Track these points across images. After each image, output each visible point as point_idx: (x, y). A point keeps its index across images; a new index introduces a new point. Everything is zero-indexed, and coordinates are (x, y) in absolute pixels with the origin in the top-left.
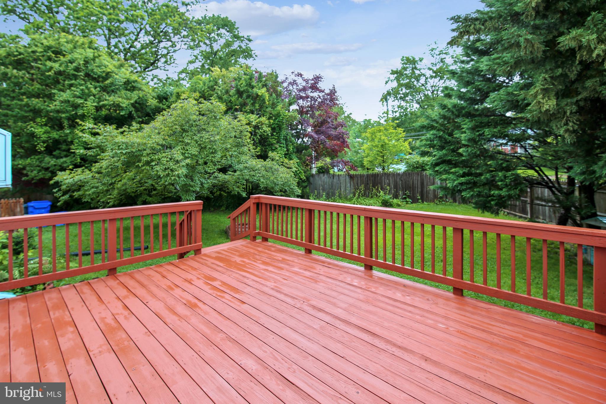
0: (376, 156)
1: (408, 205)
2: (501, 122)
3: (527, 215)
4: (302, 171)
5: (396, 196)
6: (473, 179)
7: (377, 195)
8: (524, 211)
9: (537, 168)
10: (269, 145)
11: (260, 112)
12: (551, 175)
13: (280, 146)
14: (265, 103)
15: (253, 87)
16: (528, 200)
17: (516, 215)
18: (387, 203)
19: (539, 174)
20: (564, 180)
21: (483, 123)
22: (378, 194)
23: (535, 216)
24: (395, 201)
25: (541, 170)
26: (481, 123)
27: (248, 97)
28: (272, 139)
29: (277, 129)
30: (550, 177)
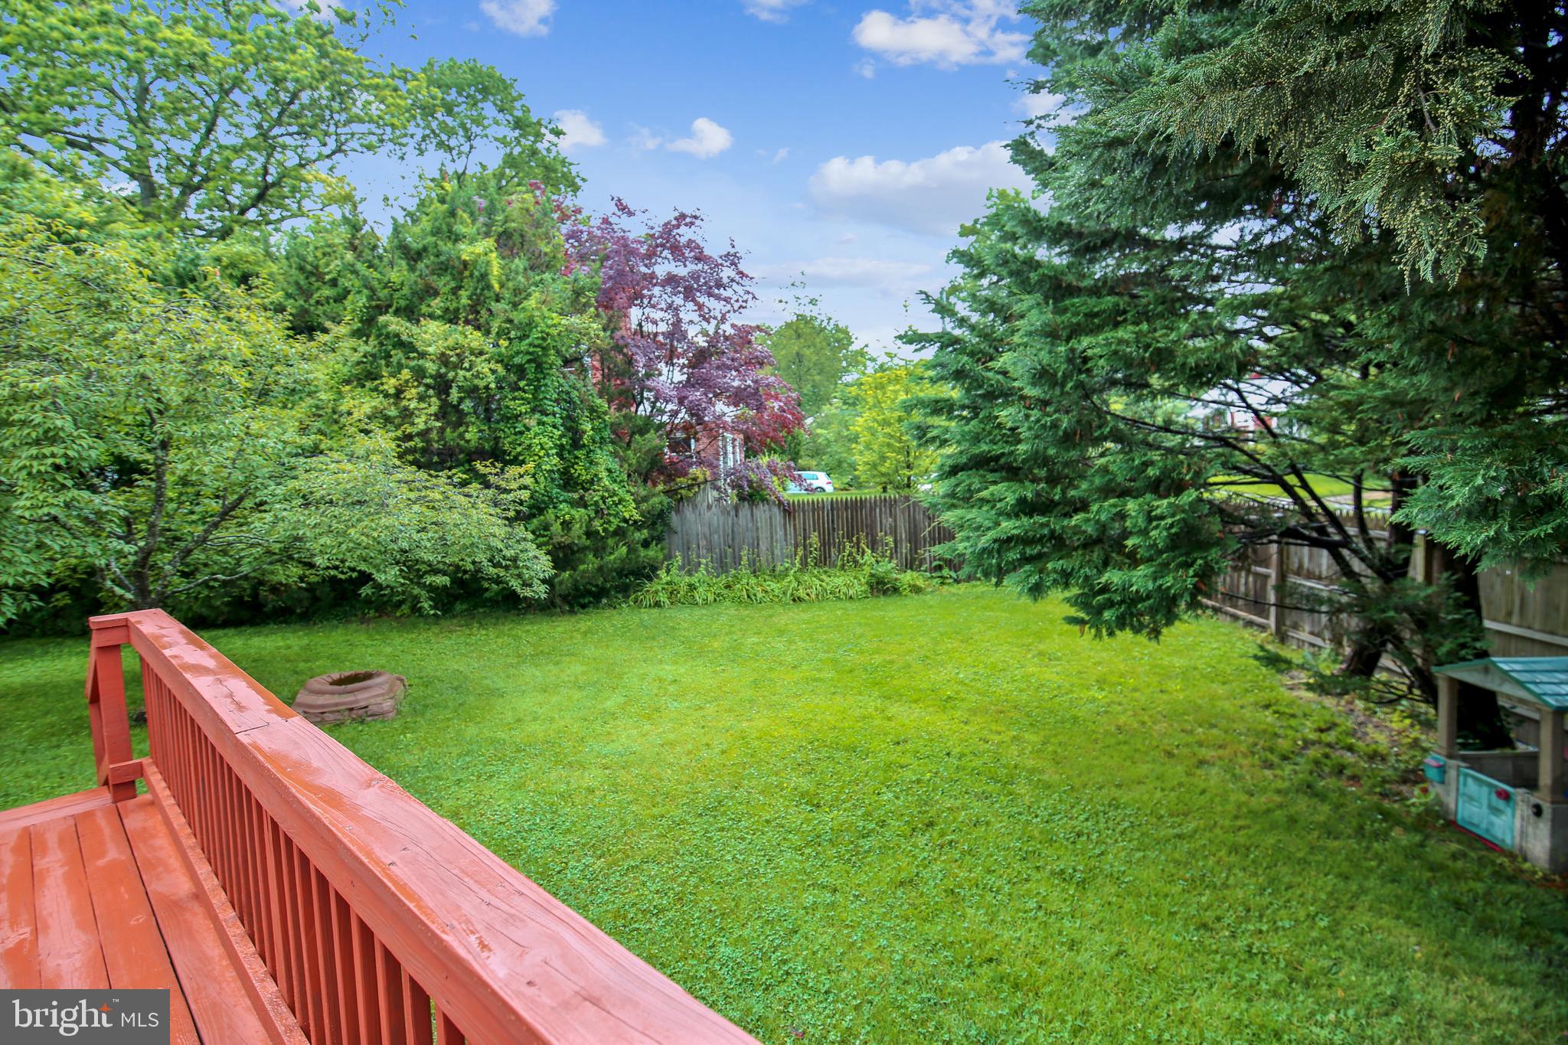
0: (885, 449)
1: (946, 587)
2: (1160, 308)
3: (1267, 618)
4: (628, 497)
5: (911, 564)
6: (1047, 525)
7: (855, 562)
8: (1258, 605)
9: (1292, 480)
10: (506, 419)
11: (475, 315)
12: (1337, 496)
13: (540, 423)
14: (489, 287)
15: (457, 238)
16: (1272, 572)
17: (1235, 618)
18: (885, 584)
19: (1297, 499)
20: (1380, 512)
21: (1096, 315)
22: (859, 558)
23: (1288, 623)
24: (908, 577)
25: (1305, 486)
26: (1091, 315)
27: (443, 268)
28: (514, 399)
29: (531, 368)
30: (1331, 506)
